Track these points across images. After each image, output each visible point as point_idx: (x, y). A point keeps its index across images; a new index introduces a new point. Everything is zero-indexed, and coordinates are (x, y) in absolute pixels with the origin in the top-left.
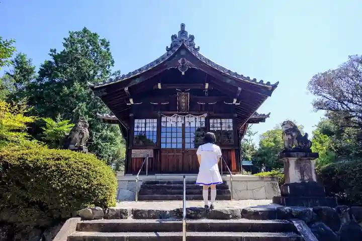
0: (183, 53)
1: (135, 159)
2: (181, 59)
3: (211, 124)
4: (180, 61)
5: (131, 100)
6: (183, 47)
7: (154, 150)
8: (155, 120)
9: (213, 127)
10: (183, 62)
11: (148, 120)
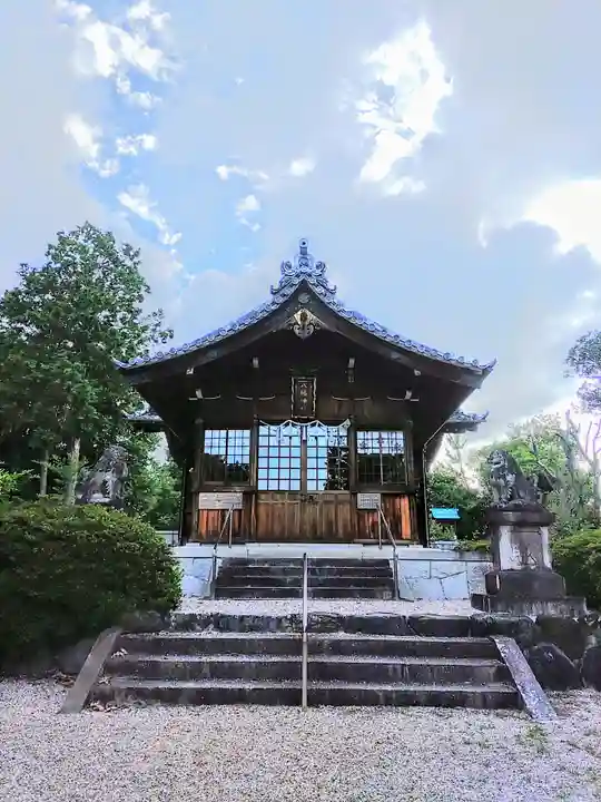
0: (304, 298)
1: (205, 512)
2: (299, 313)
3: (359, 442)
4: (297, 316)
5: (199, 394)
6: (304, 287)
7: (244, 493)
8: (247, 433)
9: (364, 448)
10: (304, 317)
11: (231, 433)
